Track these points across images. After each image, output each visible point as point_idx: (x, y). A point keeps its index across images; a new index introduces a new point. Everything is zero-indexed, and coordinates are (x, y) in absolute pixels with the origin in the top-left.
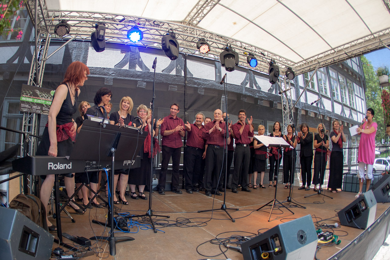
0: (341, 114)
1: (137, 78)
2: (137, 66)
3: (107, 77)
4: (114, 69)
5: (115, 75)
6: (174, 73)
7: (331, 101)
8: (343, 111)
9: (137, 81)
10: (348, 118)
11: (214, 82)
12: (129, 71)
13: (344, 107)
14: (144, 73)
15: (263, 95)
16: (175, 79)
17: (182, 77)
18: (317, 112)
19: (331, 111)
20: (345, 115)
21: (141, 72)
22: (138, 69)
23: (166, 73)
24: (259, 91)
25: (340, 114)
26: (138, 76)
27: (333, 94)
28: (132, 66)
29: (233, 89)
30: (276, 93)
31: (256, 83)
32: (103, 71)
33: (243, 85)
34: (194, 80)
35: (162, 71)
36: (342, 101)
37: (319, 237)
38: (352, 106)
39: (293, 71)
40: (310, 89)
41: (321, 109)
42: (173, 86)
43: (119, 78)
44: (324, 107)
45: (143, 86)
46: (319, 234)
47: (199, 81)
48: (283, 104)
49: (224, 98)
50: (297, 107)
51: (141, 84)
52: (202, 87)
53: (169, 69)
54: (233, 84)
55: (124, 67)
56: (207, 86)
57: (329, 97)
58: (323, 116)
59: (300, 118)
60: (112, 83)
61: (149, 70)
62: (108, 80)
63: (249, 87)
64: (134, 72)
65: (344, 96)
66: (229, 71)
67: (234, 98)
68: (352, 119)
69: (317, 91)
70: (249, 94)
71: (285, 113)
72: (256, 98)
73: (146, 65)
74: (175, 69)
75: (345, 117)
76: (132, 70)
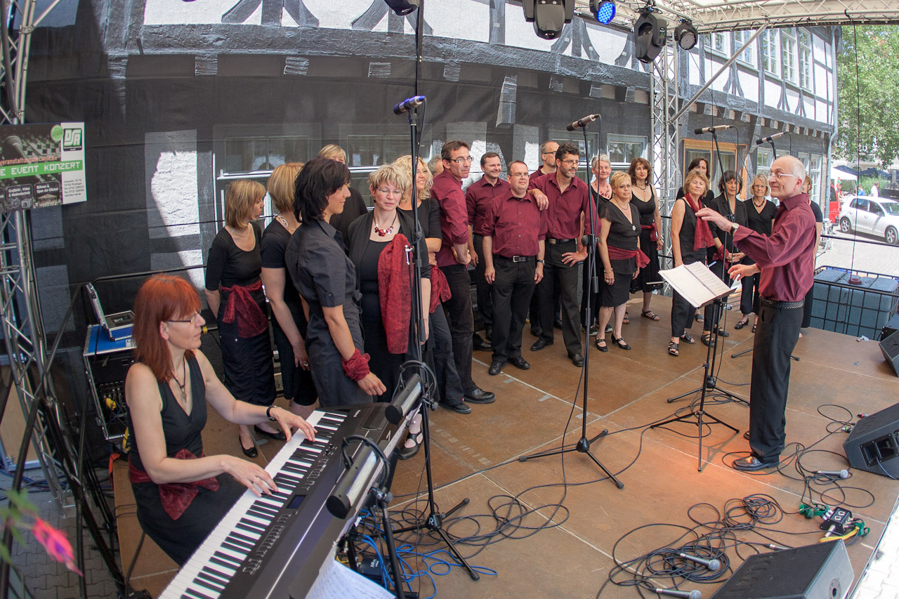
0: (779, 106)
1: (282, 48)
2: (284, 11)
3: (202, 51)
4: (222, 26)
5: (224, 44)
6: (382, 26)
7: (757, 79)
8: (783, 99)
9: (282, 58)
10: (794, 113)
11: (485, 47)
12: (263, 28)
13: (787, 90)
14: (304, 31)
15: (603, 72)
16: (385, 43)
17: (405, 38)
18: (724, 106)
19: (757, 102)
20: (788, 109)
21: (294, 29)
22: (287, 20)
23: (362, 29)
24: (594, 63)
25: (776, 107)
26: (289, 43)
27: (763, 63)
28: (271, 14)
29: (531, 62)
30: (633, 66)
31: (588, 44)
32: (191, 34)
33: (556, 49)
34: (435, 43)
35: (353, 23)
36: (783, 77)
37: (825, 526)
38: (805, 86)
39: (694, 29)
40: (713, 52)
41: (735, 97)
42: (380, 64)
43: (234, 51)
44: (741, 93)
45: (300, 70)
46: (826, 519)
47: (448, 46)
48: (655, 100)
49: (509, 86)
50: (680, 97)
51: (295, 66)
52: (456, 60)
53: (371, 17)
54: (533, 48)
55: (246, 20)
56: (466, 59)
57: (756, 68)
58: (738, 114)
59: (685, 123)
60: (216, 68)
61: (317, 21)
62: (203, 61)
63: (571, 56)
64: (275, 31)
65: (788, 65)
66: (545, 38)
67: (532, 83)
68: (803, 116)
69: (729, 57)
70: (570, 73)
71: (658, 118)
72: (586, 81)
73: (309, 9)
74: (386, 17)
75: (786, 113)
76: (269, 25)
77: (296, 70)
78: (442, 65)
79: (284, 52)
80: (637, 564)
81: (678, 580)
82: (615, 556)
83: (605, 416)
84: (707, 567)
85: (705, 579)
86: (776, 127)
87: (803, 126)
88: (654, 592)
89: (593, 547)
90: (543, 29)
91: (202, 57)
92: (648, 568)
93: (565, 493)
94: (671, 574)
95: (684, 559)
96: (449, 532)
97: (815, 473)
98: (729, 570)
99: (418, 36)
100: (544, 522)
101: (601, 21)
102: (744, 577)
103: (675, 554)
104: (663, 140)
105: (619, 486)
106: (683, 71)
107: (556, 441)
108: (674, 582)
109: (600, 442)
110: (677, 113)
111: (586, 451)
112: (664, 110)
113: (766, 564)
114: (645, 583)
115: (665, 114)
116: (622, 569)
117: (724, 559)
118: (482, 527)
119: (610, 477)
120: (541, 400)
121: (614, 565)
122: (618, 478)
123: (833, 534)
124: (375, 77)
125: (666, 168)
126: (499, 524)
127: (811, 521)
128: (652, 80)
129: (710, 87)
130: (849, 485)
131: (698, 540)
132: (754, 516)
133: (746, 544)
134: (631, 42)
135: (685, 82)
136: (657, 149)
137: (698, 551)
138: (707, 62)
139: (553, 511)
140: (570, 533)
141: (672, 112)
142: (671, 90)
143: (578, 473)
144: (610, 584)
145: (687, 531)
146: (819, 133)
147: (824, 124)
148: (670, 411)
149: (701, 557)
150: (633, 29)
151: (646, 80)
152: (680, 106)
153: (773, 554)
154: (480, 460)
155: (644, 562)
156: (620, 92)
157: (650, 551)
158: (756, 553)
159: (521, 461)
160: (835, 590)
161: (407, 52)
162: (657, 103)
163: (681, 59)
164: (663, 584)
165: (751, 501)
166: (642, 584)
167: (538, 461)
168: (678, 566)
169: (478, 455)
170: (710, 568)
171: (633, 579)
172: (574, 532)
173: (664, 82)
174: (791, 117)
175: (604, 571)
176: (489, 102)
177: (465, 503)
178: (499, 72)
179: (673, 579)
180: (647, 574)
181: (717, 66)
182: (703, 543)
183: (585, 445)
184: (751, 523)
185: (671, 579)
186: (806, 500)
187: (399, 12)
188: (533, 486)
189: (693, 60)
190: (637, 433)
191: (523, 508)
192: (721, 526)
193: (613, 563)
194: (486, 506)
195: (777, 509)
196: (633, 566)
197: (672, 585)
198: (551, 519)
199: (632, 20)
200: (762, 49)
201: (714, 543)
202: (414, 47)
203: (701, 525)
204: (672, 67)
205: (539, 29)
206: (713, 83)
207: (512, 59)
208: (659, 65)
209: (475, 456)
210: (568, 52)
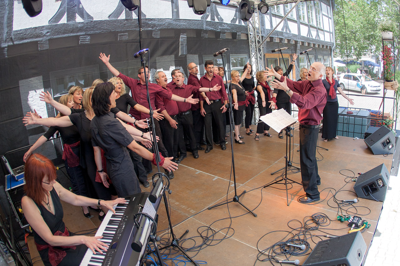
0: (307, 36)
1: (78, 32)
2: (77, 15)
3: (41, 39)
4: (49, 26)
5: (51, 34)
6: (123, 16)
7: (297, 24)
8: (309, 32)
9: (78, 36)
10: (315, 38)
11: (171, 21)
12: (68, 24)
13: (311, 29)
14: (87, 23)
15: (226, 27)
16: (125, 24)
17: (133, 21)
18: (282, 38)
19: (297, 34)
20: (312, 36)
21: (82, 23)
22: (79, 19)
23: (114, 19)
24: (221, 23)
25: (306, 36)
26: (81, 29)
27: (299, 17)
28: (71, 17)
29: (192, 25)
30: (239, 23)
31: (218, 15)
32: (35, 32)
33: (203, 19)
34: (147, 21)
35: (109, 17)
36: (308, 23)
37: (350, 225)
38: (319, 26)
39: (266, 4)
40: (276, 14)
41: (287, 33)
42: (122, 34)
43: (55, 37)
44: (290, 31)
45: (86, 41)
46: (350, 222)
47: (153, 22)
48: (250, 37)
49: (183, 38)
50: (262, 35)
51: (84, 40)
52: (158, 28)
53: (117, 13)
54: (193, 19)
55: (60, 22)
56: (162, 27)
57: (296, 19)
58: (289, 41)
59: (265, 46)
60: (48, 46)
61: (92, 18)
62: (42, 43)
63: (210, 21)
64: (73, 25)
65: (311, 17)
66: (199, 14)
67: (193, 35)
68: (319, 39)
69: (283, 15)
70: (210, 28)
71: (253, 46)
72: (218, 31)
73: (88, 13)
74: (124, 12)
75: (311, 39)
76: (71, 23)
77: (85, 41)
78: (151, 31)
79: (78, 34)
80: (269, 251)
81: (288, 256)
82: (258, 248)
83: (243, 184)
84: (300, 249)
85: (300, 254)
86: (307, 45)
87: (319, 44)
88: (278, 262)
89: (248, 245)
90: (198, 10)
91: (41, 41)
92: (274, 252)
93: (231, 222)
94: (284, 253)
95: (289, 246)
96: (182, 247)
97: (342, 201)
98: (310, 249)
99: (139, 19)
100: (224, 236)
101: (224, 4)
102: (318, 252)
103: (285, 244)
104: (256, 56)
105: (255, 216)
106: (262, 23)
107: (223, 198)
108: (286, 257)
109: (243, 196)
110: (261, 42)
111: (238, 201)
112: (255, 42)
113: (327, 245)
114: (274, 259)
115: (256, 43)
116: (262, 254)
117: (307, 245)
118: (196, 242)
119: (250, 212)
120: (214, 180)
121: (259, 252)
122: (254, 212)
123: (354, 228)
124: (121, 40)
125: (258, 68)
126: (204, 240)
127: (343, 223)
128: (249, 28)
129: (276, 30)
130: (358, 205)
131: (294, 237)
132: (317, 223)
133: (316, 236)
134: (238, 12)
135: (263, 28)
136: (253, 60)
137: (295, 242)
138: (273, 18)
139: (227, 231)
140: (236, 240)
141: (259, 42)
142: (258, 32)
143: (235, 212)
144: (258, 261)
145: (288, 233)
146: (327, 47)
147: (329, 42)
148: (272, 179)
149: (297, 244)
150: (238, 6)
151: (246, 29)
152: (262, 39)
153: (329, 240)
154: (191, 211)
155: (272, 249)
156: (234, 35)
157: (273, 244)
158: (321, 240)
159: (209, 209)
160: (359, 254)
161: (135, 27)
162: (251, 38)
163: (261, 18)
164: (282, 258)
165: (315, 217)
166: (272, 259)
167: (216, 208)
168: (287, 249)
169: (189, 209)
170: (302, 249)
171: (268, 257)
172: (238, 239)
173: (254, 29)
174: (313, 40)
175: (254, 255)
176: (174, 46)
177: (187, 232)
178: (178, 32)
179: (286, 256)
180: (274, 254)
181: (279, 20)
182: (296, 238)
183: (237, 199)
184: (317, 226)
185: (285, 256)
186: (340, 214)
187: (130, 9)
188: (216, 220)
189: (267, 18)
190: (259, 190)
191: (213, 231)
192: (303, 229)
193: (258, 251)
194: (197, 232)
195: (327, 219)
196: (267, 251)
197: (286, 258)
198: (227, 235)
199: (238, 2)
200: (298, 11)
201: (302, 237)
202: (138, 25)
203: (295, 230)
204: (257, 22)
205: (195, 10)
206: (277, 28)
207: (183, 25)
208: (251, 22)
209: (188, 209)
210: (209, 19)
